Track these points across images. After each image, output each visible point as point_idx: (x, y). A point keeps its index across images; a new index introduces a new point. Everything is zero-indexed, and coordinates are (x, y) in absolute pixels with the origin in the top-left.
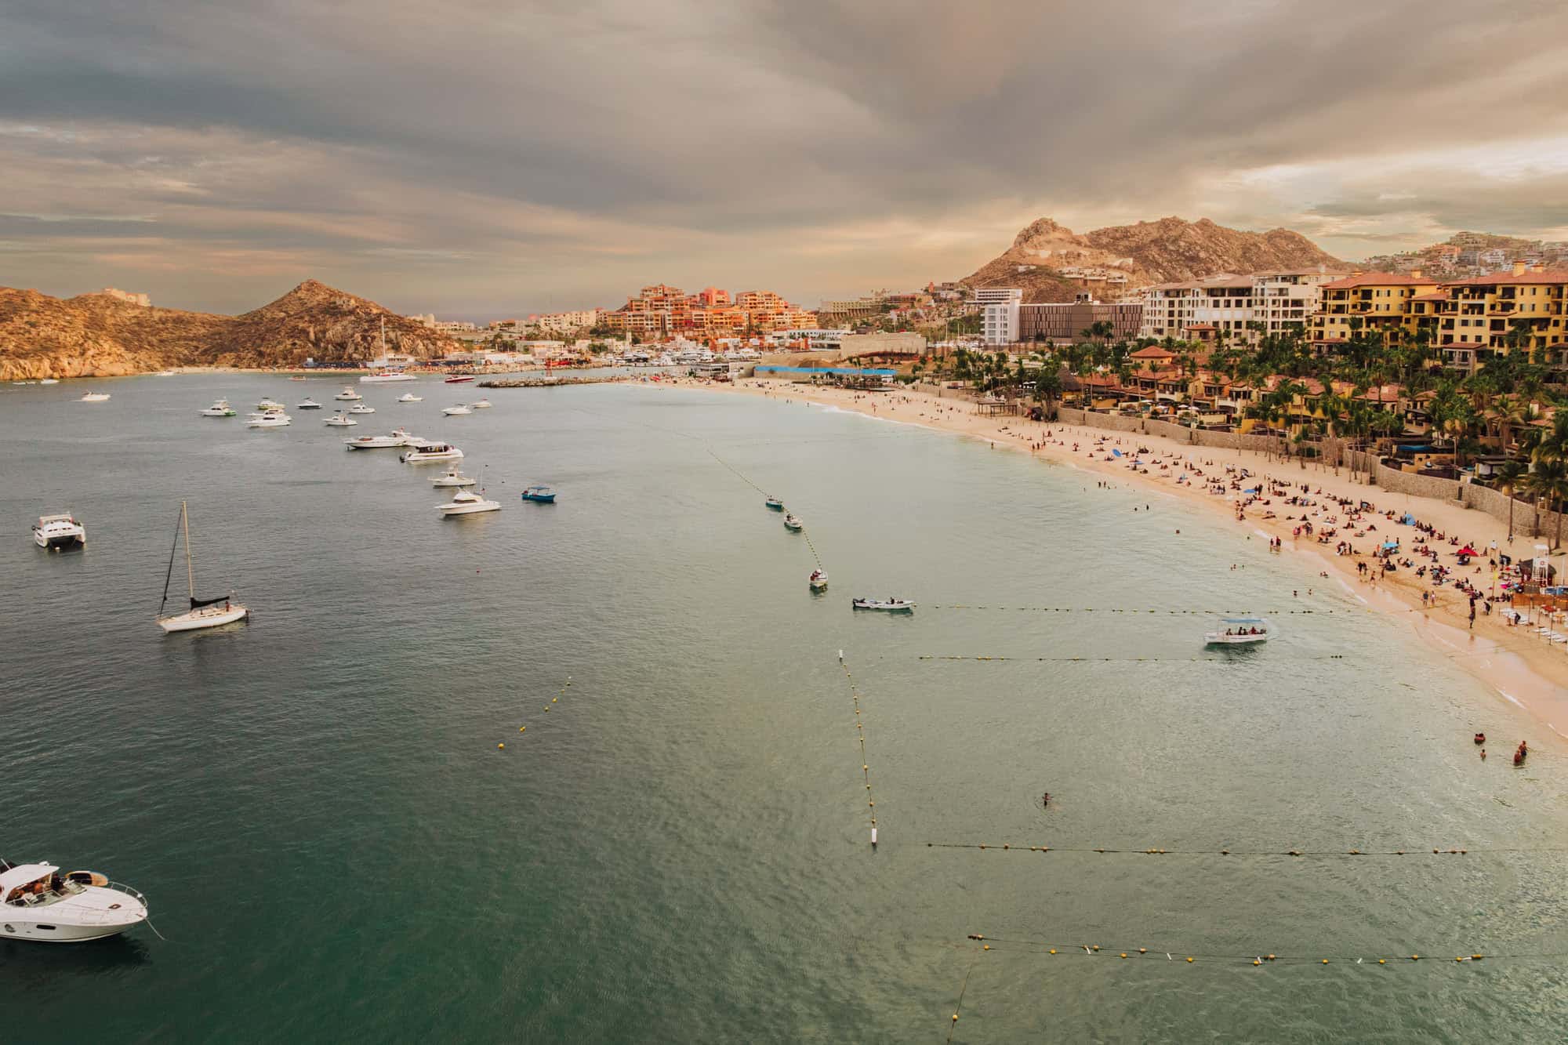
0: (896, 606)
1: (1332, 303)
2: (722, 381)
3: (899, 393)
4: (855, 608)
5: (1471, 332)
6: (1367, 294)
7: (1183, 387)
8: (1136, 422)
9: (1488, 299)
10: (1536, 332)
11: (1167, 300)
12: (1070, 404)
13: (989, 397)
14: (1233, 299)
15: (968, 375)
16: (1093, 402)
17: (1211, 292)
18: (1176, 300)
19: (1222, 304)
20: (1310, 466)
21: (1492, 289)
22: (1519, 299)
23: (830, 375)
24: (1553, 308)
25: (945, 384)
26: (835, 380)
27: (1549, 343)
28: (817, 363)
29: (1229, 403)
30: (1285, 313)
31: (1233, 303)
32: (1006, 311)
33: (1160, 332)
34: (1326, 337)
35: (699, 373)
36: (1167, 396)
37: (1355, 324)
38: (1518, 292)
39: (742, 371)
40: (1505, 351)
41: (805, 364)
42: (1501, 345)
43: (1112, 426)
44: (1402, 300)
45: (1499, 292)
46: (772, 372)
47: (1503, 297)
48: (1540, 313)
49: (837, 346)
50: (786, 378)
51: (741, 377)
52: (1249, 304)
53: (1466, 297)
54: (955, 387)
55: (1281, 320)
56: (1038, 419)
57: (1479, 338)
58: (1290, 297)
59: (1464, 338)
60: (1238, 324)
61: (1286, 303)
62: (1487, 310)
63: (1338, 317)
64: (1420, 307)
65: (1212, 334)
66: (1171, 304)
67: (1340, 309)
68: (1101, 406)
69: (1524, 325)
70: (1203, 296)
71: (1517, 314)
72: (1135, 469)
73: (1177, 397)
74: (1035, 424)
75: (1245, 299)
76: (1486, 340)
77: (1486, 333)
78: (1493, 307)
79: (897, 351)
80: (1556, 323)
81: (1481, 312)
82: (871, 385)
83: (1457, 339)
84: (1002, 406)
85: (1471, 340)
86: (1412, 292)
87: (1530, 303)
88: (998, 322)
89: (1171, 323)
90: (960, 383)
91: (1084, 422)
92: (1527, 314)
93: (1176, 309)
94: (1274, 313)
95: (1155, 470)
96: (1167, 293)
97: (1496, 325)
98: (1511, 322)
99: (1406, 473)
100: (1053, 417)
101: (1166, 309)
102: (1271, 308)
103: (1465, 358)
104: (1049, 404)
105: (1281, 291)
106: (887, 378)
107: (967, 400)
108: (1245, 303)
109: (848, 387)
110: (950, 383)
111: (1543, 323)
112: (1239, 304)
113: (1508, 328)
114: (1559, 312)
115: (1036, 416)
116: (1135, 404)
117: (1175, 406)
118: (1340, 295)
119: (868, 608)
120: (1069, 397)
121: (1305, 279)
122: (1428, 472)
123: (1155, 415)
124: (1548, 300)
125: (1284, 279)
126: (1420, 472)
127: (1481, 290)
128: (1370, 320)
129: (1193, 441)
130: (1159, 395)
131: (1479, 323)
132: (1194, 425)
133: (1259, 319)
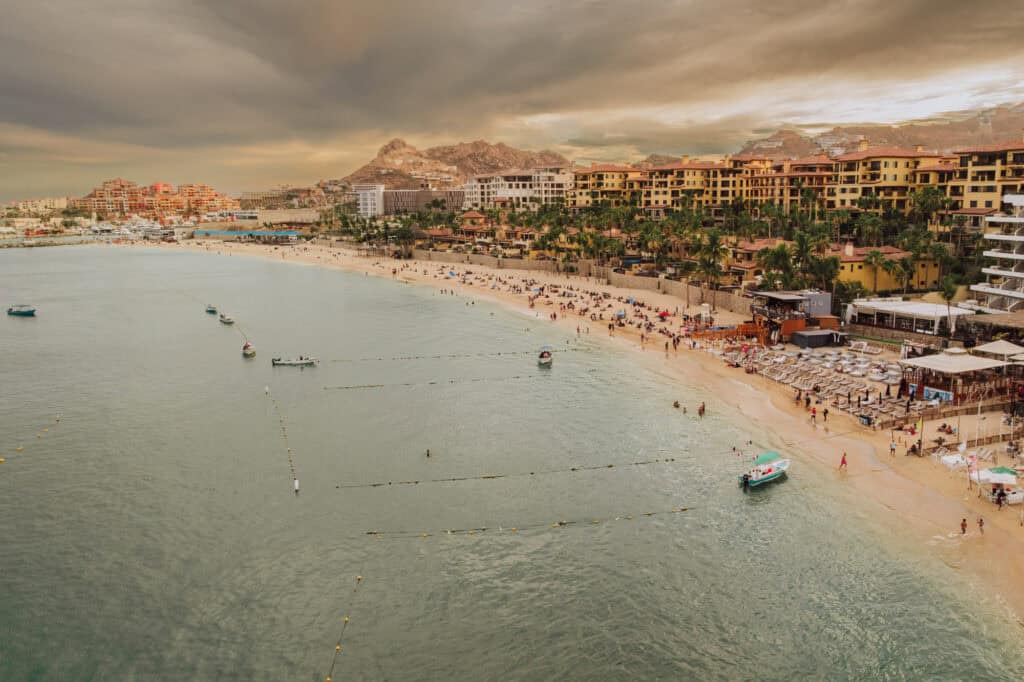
1: (580, 182)
2: (170, 241)
3: (302, 246)
4: (274, 364)
5: (661, 198)
6: (601, 177)
7: (492, 233)
8: (463, 256)
9: (670, 178)
10: (696, 197)
11: (480, 184)
12: (421, 247)
13: (365, 245)
14: (521, 183)
15: (351, 233)
16: (435, 245)
17: (507, 178)
18: (486, 185)
19: (514, 186)
20: (572, 277)
21: (671, 172)
22: (686, 178)
23: (251, 235)
24: (705, 183)
25: (334, 238)
26: (255, 239)
27: (704, 204)
28: (241, 228)
29: (521, 242)
30: (553, 192)
31: (521, 186)
32: (374, 194)
33: (476, 205)
34: (578, 203)
35: (151, 237)
36: (482, 240)
37: (594, 195)
38: (686, 174)
39: (185, 235)
40: (680, 208)
41: (232, 229)
42: (678, 205)
43: (448, 260)
44: (621, 181)
45: (675, 174)
46: (207, 235)
47: (677, 176)
48: (698, 186)
49: (255, 218)
50: (218, 238)
51: (184, 239)
52: (531, 186)
53: (657, 177)
54: (341, 240)
55: (550, 196)
56: (399, 257)
57: (665, 202)
58: (556, 182)
59: (657, 202)
60: (524, 199)
61: (553, 186)
62: (669, 185)
63: (584, 191)
64: (631, 185)
65: (509, 204)
66: (482, 187)
67: (585, 186)
68: (439, 248)
69: (689, 193)
70: (502, 181)
71: (686, 187)
72: (464, 282)
73: (489, 240)
74: (397, 261)
75: (528, 183)
76: (669, 203)
77: (669, 198)
78: (672, 183)
79: (299, 220)
80: (707, 192)
81: (666, 186)
82: (281, 241)
83: (653, 203)
84: (374, 250)
85: (661, 203)
86: (626, 176)
87: (693, 181)
88: (369, 202)
89: (483, 200)
90: (345, 238)
91: (429, 258)
92: (691, 187)
93: (486, 190)
94: (546, 192)
95: (477, 283)
96: (479, 180)
97: (675, 193)
98: (683, 191)
99: (628, 276)
100: (410, 256)
101: (480, 191)
102: (544, 189)
103: (658, 214)
104: (406, 248)
105: (550, 178)
106: (293, 236)
107: (350, 248)
108: (528, 186)
109: (265, 243)
110: (338, 238)
111: (700, 192)
112: (524, 186)
113: (681, 195)
114: (708, 186)
115: (398, 255)
116: (463, 245)
117: (488, 245)
118: (585, 178)
119: (284, 364)
120: (419, 243)
121: (563, 171)
122: (640, 274)
123: (475, 251)
124: (702, 178)
125: (551, 171)
126: (636, 275)
127: (664, 173)
128: (603, 193)
129: (500, 266)
130: (477, 240)
131: (665, 193)
132: (500, 256)
133: (537, 195)
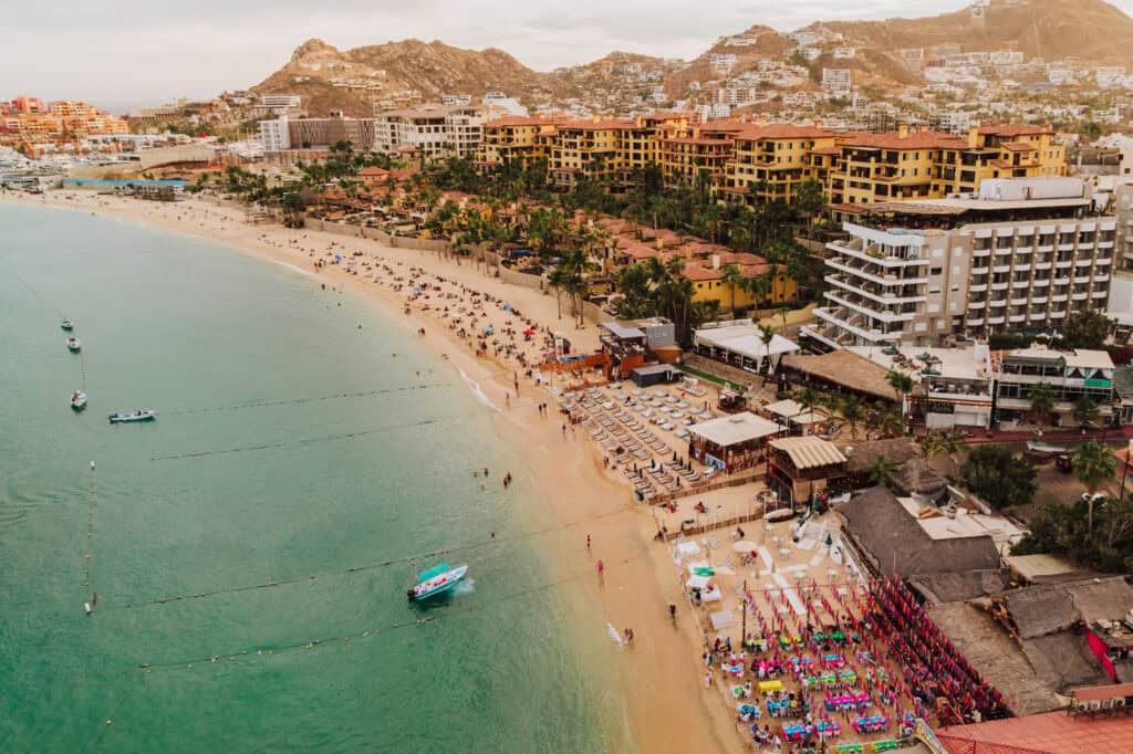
0: (142, 416)
1: (490, 137)
2: (35, 193)
3: (187, 203)
4: (112, 422)
5: (571, 160)
6: (510, 132)
7: (388, 201)
8: (356, 229)
9: (579, 140)
10: (607, 162)
11: (390, 124)
12: (313, 215)
13: (256, 207)
14: (432, 127)
15: (239, 189)
16: (328, 214)
17: (417, 122)
18: (396, 124)
19: (425, 130)
20: (463, 262)
21: (581, 133)
22: (596, 140)
23: (131, 186)
24: (618, 144)
25: (222, 196)
26: (138, 192)
27: (616, 167)
28: (119, 176)
29: (417, 215)
30: (468, 137)
31: (433, 130)
32: (277, 125)
33: (387, 147)
34: (488, 158)
35: (12, 185)
36: (378, 208)
37: (503, 152)
38: (595, 135)
39: (52, 184)
40: (589, 173)
41: (108, 177)
42: (587, 170)
43: (340, 232)
44: (533, 135)
45: (585, 134)
46: (79, 184)
47: (587, 138)
48: (610, 148)
49: (137, 159)
50: (92, 188)
51: (50, 189)
52: (444, 130)
53: (566, 137)
54: (230, 198)
55: (466, 142)
56: (289, 226)
57: (575, 165)
58: (470, 126)
59: (567, 164)
60: (437, 145)
61: (467, 130)
62: (579, 147)
63: (494, 147)
64: (544, 141)
65: (417, 155)
66: (393, 127)
67: (494, 141)
68: (333, 217)
69: (598, 156)
70: (411, 125)
71: (596, 149)
72: (349, 271)
73: (385, 210)
74: (287, 230)
75: (440, 126)
76: (579, 166)
77: (579, 160)
78: (582, 144)
79: (190, 159)
80: (619, 154)
81: (575, 148)
82: (166, 196)
83: (563, 165)
84: (264, 215)
85: (571, 165)
86: (539, 130)
87: (603, 142)
88: (272, 133)
89: (394, 141)
90: (234, 195)
91: (322, 229)
92: (601, 149)
93: (396, 131)
94: (460, 137)
96: (389, 119)
97: (584, 156)
98: (593, 154)
100: (301, 225)
101: (389, 131)
102: (457, 134)
103: (568, 176)
104: (296, 216)
105: (464, 122)
106: (179, 187)
107: (239, 208)
108: (441, 130)
109: (147, 197)
110: (227, 195)
111: (611, 155)
112: (437, 130)
113: (591, 159)
114: (621, 147)
115: (289, 224)
116: (357, 215)
117: (384, 216)
118: (494, 132)
120: (312, 209)
121: (479, 113)
122: (526, 271)
123: (369, 224)
124: (614, 139)
125: (466, 113)
126: (521, 271)
127: (575, 133)
128: (514, 150)
129: (393, 244)
130: (373, 208)
131: (575, 155)
132: (393, 233)
133: (450, 141)
